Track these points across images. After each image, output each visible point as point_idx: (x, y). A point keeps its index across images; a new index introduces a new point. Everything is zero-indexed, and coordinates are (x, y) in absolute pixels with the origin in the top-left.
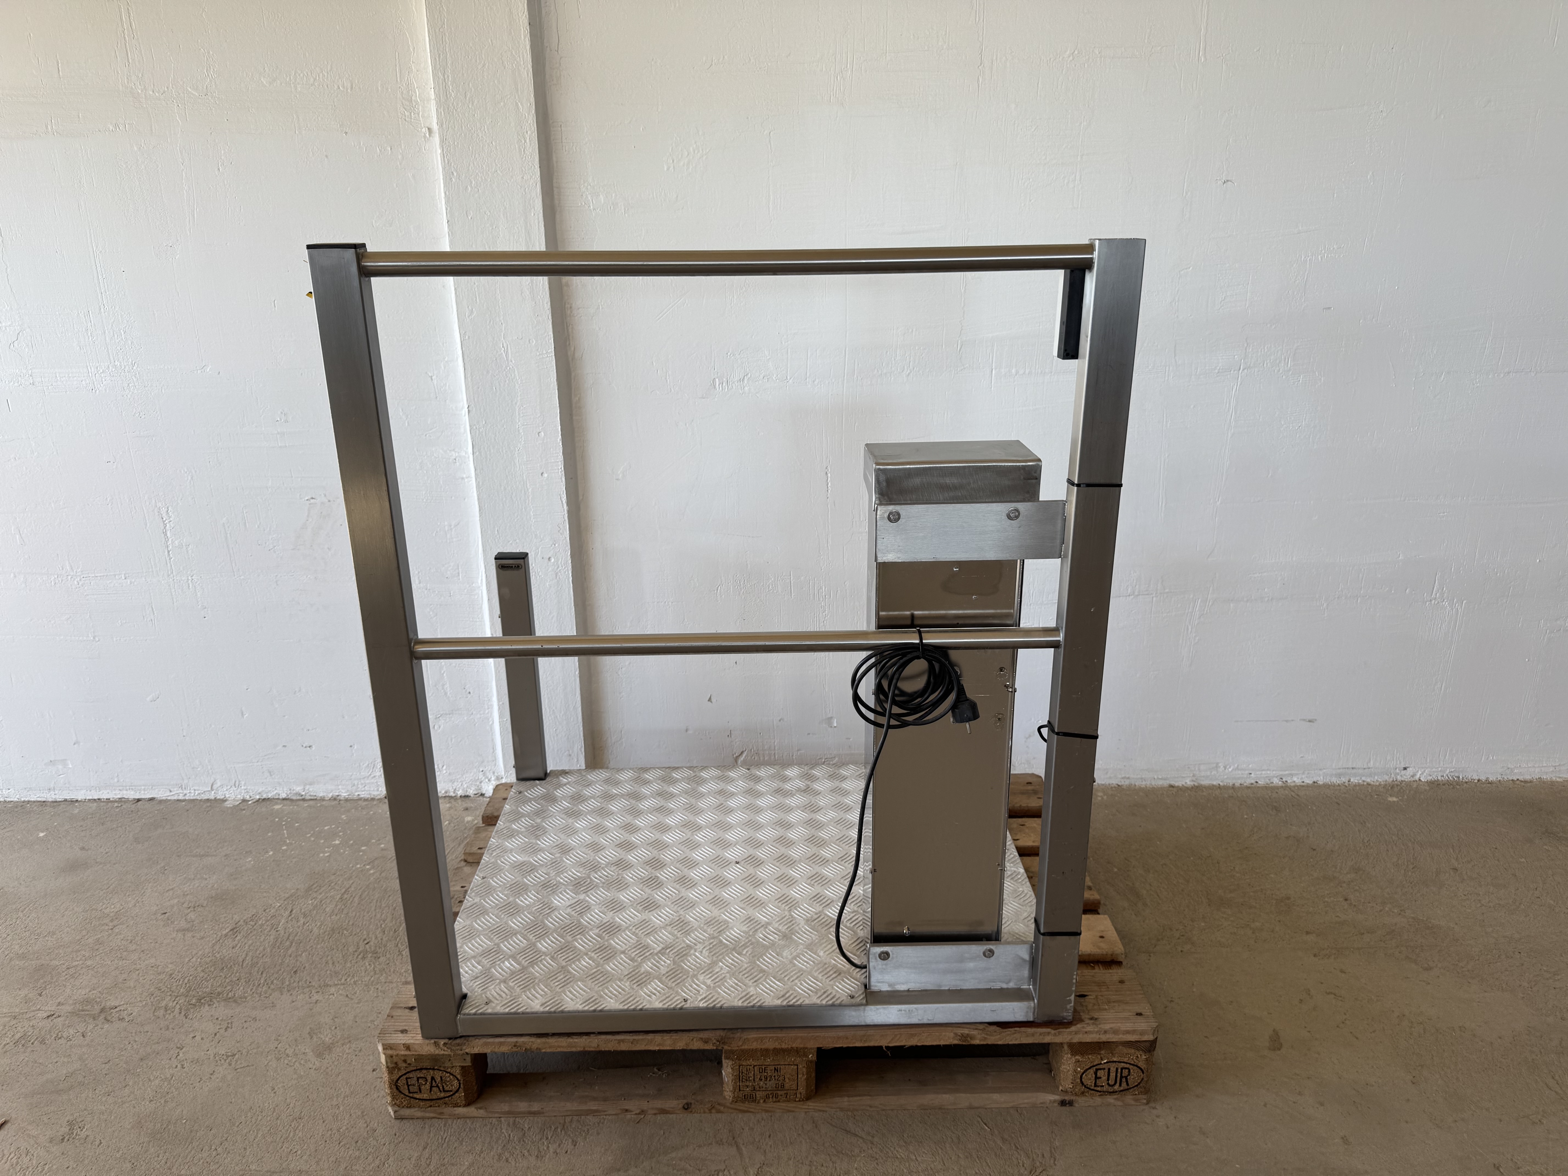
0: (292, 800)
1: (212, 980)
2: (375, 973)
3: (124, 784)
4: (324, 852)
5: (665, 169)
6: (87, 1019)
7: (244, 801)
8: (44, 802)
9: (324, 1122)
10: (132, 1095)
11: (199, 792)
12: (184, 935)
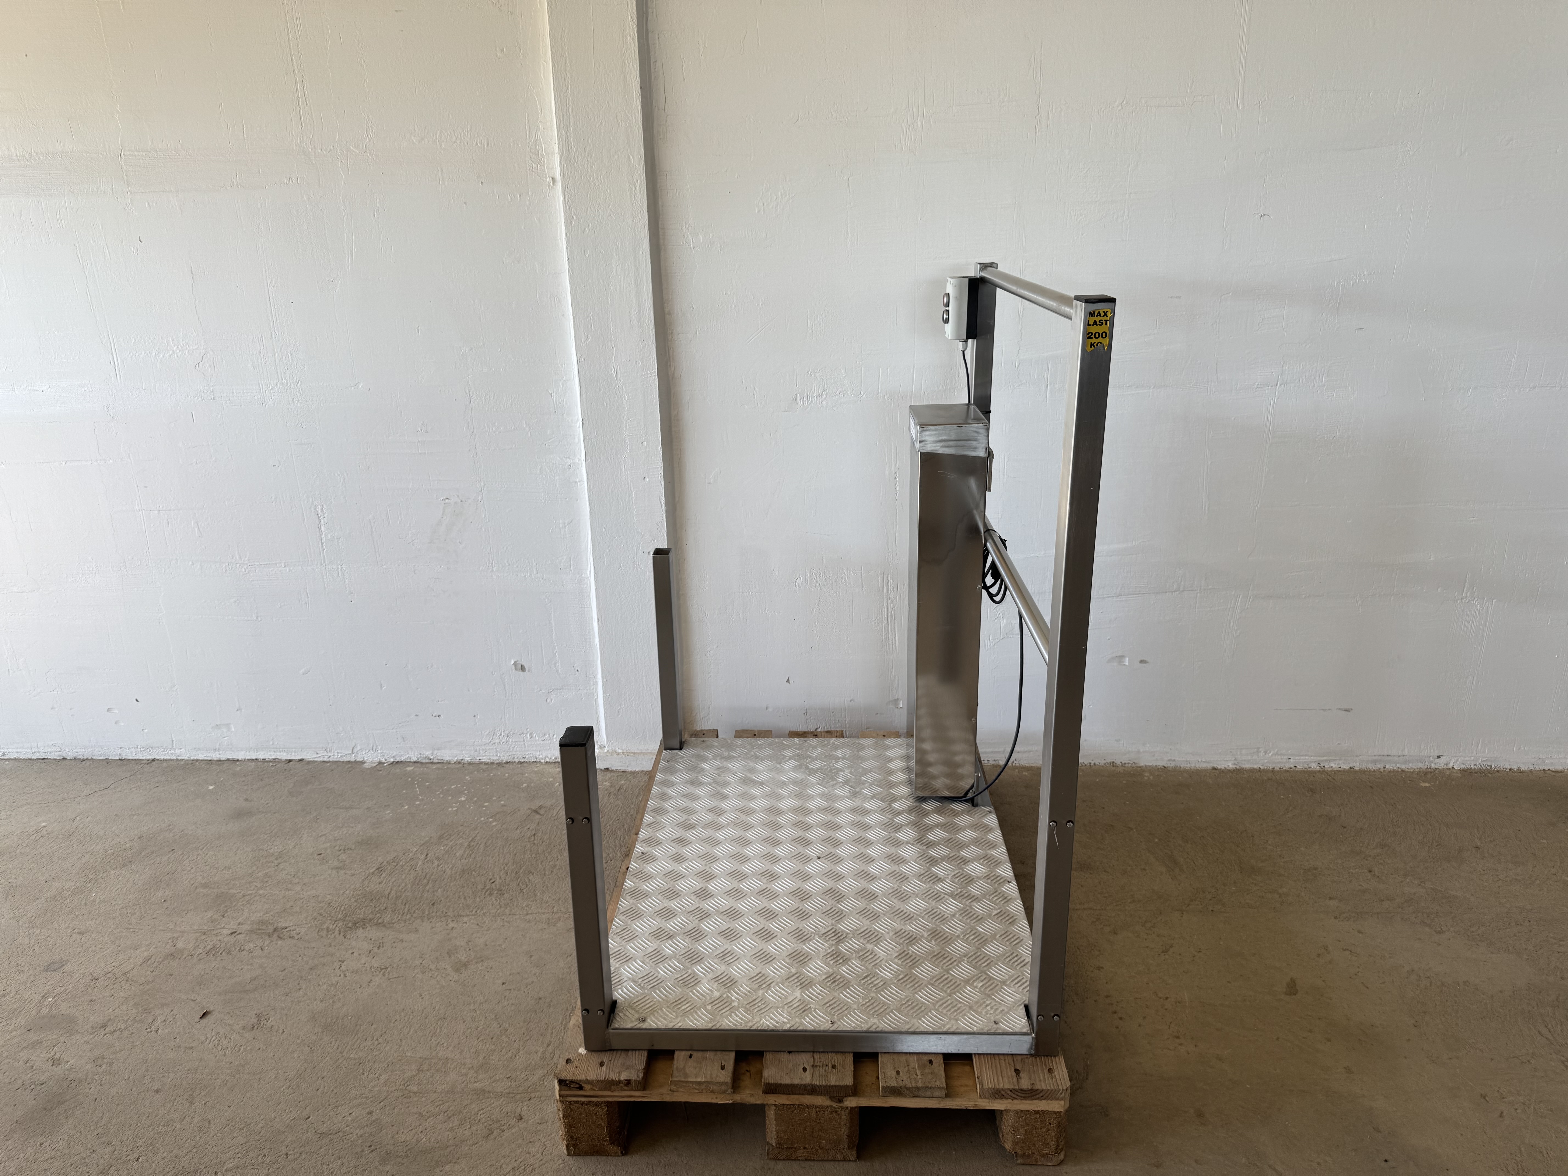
0: (422, 763)
1: (364, 909)
2: (501, 907)
3: (278, 747)
4: (452, 807)
5: (756, 212)
6: (263, 936)
7: (380, 763)
8: (210, 760)
9: (464, 1022)
10: (306, 996)
11: (342, 754)
12: (338, 872)
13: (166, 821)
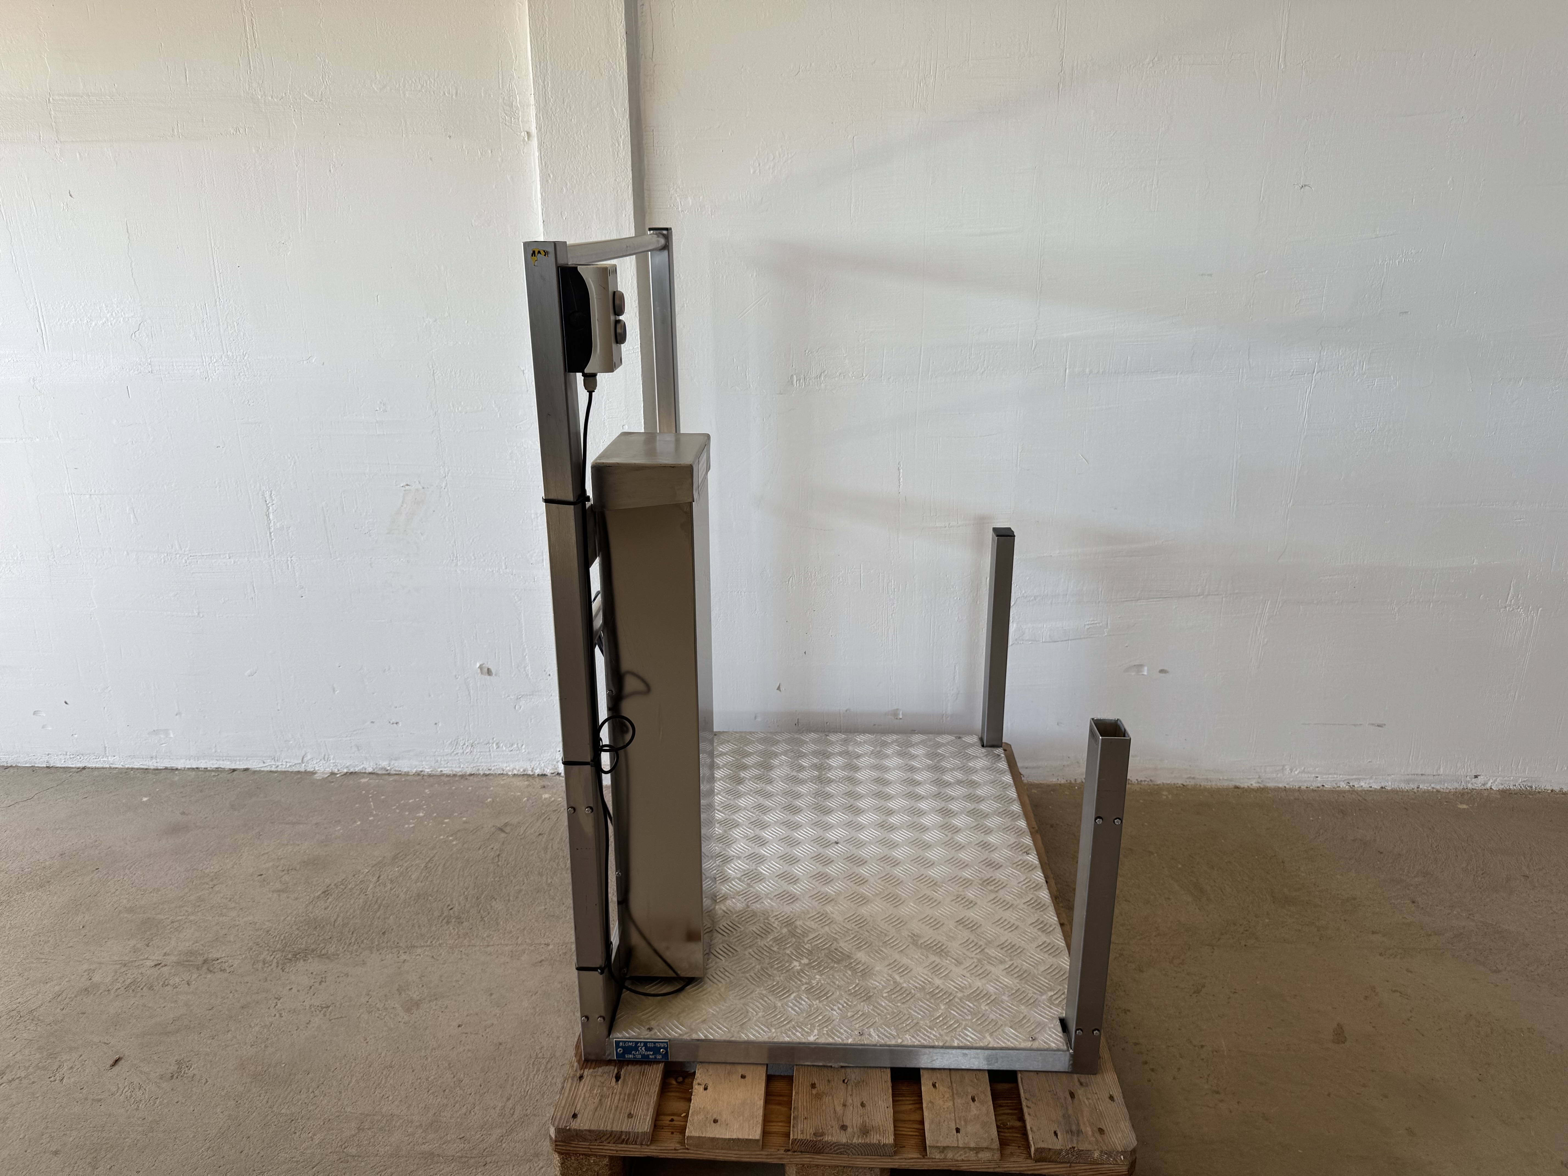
0: (377, 774)
1: (306, 938)
2: (459, 937)
3: (221, 755)
4: (409, 824)
5: (752, 172)
6: (191, 969)
7: (333, 774)
8: (146, 769)
9: (413, 1071)
10: (235, 1040)
11: (291, 764)
12: (279, 896)
13: (92, 836)
